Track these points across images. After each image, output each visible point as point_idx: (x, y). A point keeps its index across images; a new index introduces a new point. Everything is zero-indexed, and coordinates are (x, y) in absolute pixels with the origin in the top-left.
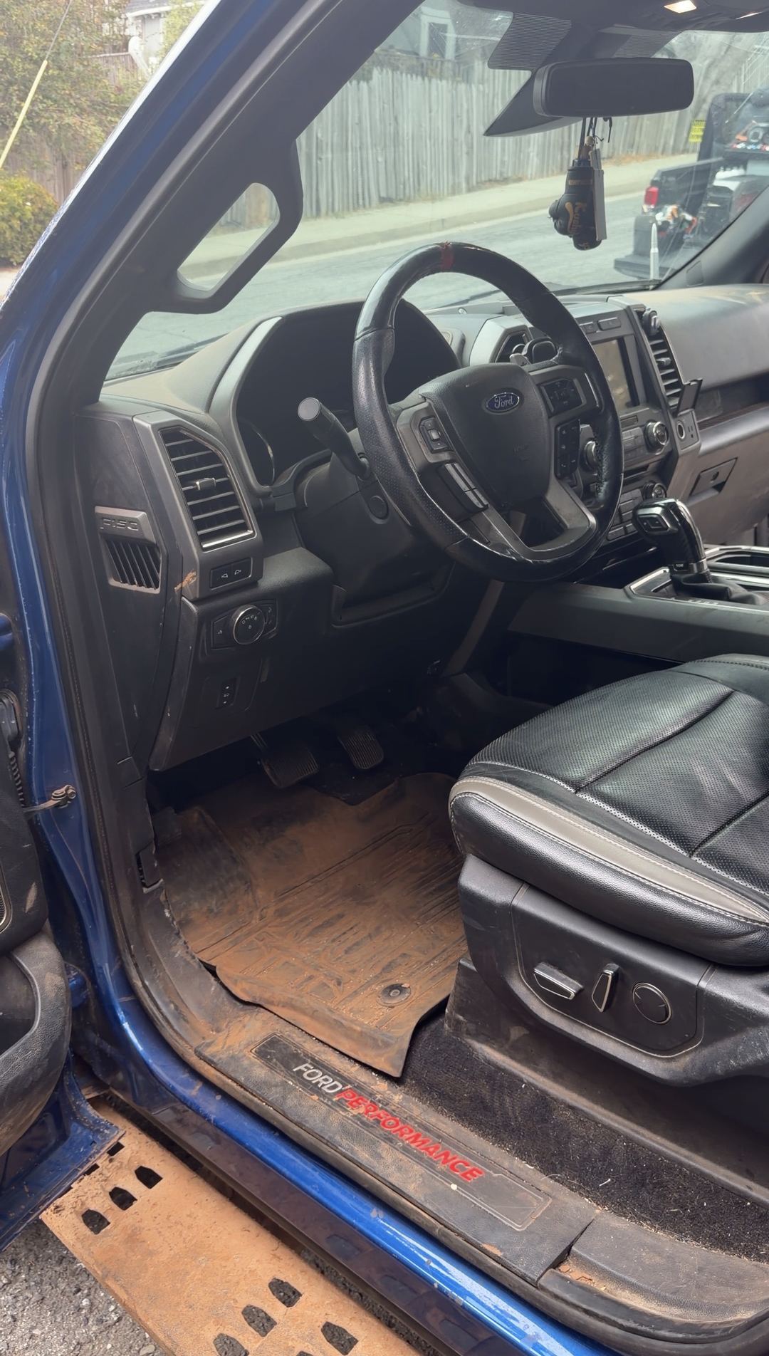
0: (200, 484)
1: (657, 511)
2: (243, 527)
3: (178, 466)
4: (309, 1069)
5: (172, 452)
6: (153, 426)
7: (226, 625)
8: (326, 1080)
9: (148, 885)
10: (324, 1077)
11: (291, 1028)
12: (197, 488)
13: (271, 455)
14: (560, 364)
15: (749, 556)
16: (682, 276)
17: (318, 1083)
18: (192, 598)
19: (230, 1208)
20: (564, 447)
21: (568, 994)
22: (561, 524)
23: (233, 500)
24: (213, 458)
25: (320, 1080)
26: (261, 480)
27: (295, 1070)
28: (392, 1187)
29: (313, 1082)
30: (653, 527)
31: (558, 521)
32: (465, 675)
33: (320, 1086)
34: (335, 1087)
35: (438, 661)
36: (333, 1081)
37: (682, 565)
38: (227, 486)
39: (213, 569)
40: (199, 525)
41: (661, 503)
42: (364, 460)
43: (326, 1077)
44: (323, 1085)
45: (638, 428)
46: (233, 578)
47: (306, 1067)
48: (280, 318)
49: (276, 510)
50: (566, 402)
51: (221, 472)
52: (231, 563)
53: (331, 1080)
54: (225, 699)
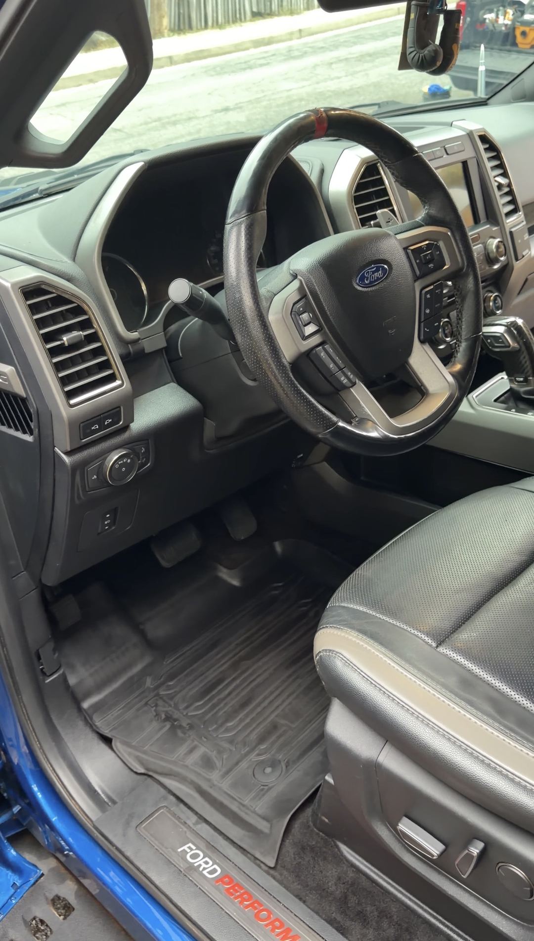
0: (67, 340)
1: (500, 330)
2: (111, 378)
3: (40, 324)
4: (191, 849)
5: (34, 309)
6: (13, 285)
7: (100, 470)
8: (206, 863)
10: (204, 860)
12: (64, 344)
13: (145, 292)
16: (507, 92)
17: (200, 865)
18: (64, 450)
21: (433, 856)
22: (422, 388)
23: (100, 351)
24: (79, 310)
25: (201, 862)
26: (130, 327)
27: (179, 850)
29: (196, 865)
30: (496, 345)
31: (420, 384)
32: (325, 464)
33: (201, 869)
34: (215, 871)
36: (212, 865)
37: (522, 379)
38: (94, 338)
39: (81, 422)
40: (64, 381)
41: (504, 322)
43: (207, 859)
44: (204, 869)
45: (480, 245)
46: (103, 428)
47: (189, 848)
48: (142, 163)
49: (146, 351)
50: (432, 265)
51: (87, 324)
52: (100, 415)
53: (211, 863)
54: (107, 525)
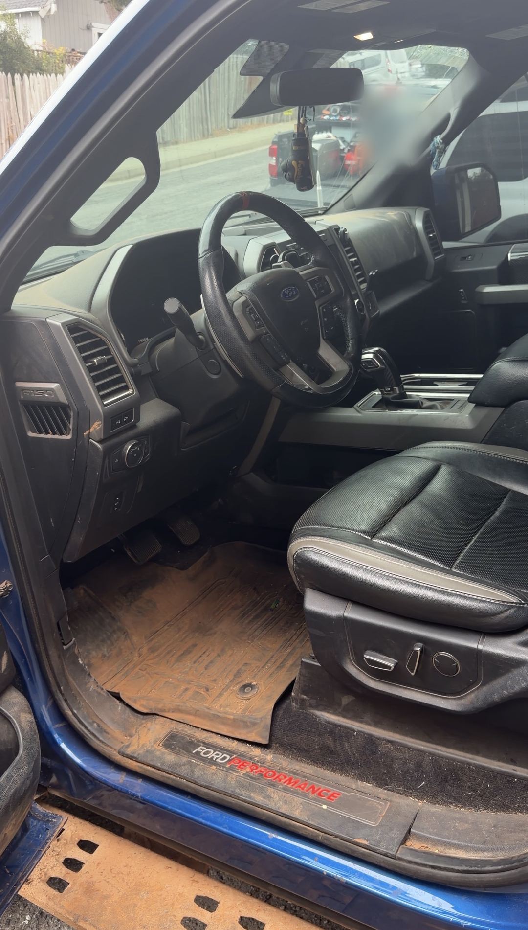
0: (97, 361)
1: (371, 356)
2: (126, 388)
3: (81, 350)
4: (203, 750)
5: (76, 340)
6: (63, 324)
7: (120, 456)
8: (218, 755)
9: (66, 644)
10: (215, 753)
11: (183, 725)
12: (95, 364)
14: (315, 267)
15: (420, 380)
17: (213, 757)
18: (98, 439)
19: (153, 856)
20: (326, 320)
21: (389, 667)
22: (331, 369)
23: (117, 370)
24: (101, 343)
25: (214, 755)
26: (130, 355)
27: (194, 752)
28: (284, 815)
29: (209, 758)
30: (369, 367)
33: (214, 759)
34: (225, 758)
35: (236, 467)
36: (222, 755)
37: (389, 389)
38: (112, 361)
39: (112, 418)
40: (99, 388)
41: (372, 350)
42: (200, 336)
43: (217, 752)
44: (217, 758)
46: (123, 423)
47: (201, 749)
48: (132, 245)
49: (142, 373)
50: (323, 291)
51: (107, 352)
52: (121, 414)
53: (221, 754)
54: (116, 507)
